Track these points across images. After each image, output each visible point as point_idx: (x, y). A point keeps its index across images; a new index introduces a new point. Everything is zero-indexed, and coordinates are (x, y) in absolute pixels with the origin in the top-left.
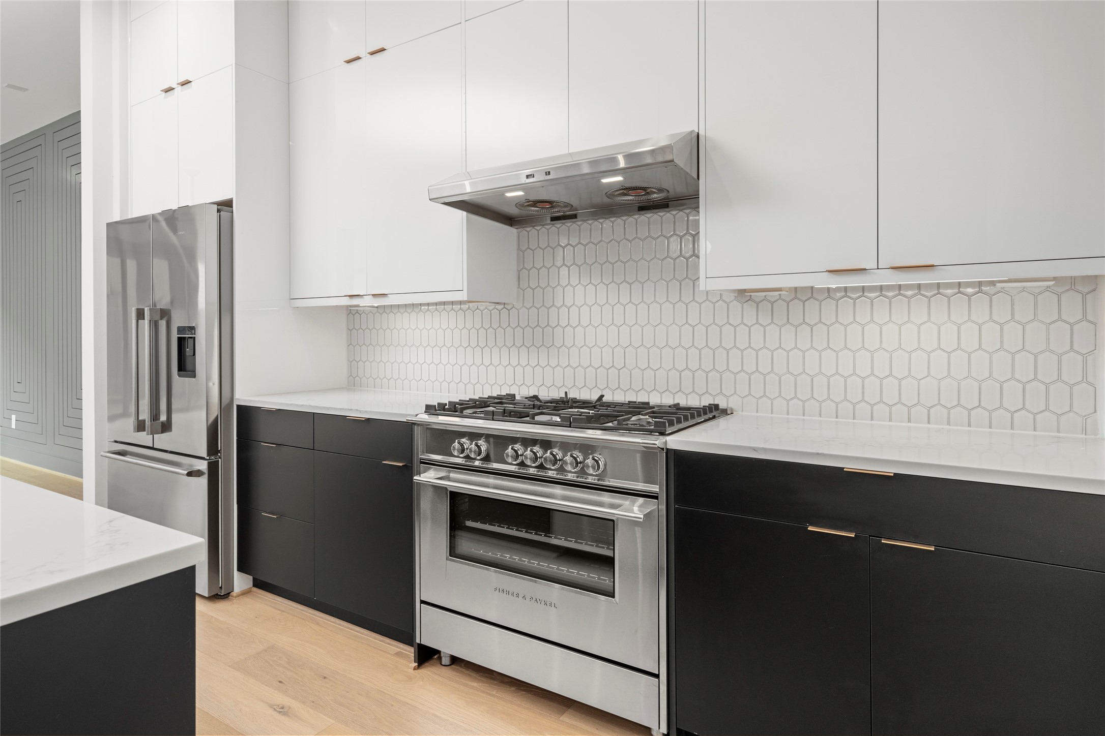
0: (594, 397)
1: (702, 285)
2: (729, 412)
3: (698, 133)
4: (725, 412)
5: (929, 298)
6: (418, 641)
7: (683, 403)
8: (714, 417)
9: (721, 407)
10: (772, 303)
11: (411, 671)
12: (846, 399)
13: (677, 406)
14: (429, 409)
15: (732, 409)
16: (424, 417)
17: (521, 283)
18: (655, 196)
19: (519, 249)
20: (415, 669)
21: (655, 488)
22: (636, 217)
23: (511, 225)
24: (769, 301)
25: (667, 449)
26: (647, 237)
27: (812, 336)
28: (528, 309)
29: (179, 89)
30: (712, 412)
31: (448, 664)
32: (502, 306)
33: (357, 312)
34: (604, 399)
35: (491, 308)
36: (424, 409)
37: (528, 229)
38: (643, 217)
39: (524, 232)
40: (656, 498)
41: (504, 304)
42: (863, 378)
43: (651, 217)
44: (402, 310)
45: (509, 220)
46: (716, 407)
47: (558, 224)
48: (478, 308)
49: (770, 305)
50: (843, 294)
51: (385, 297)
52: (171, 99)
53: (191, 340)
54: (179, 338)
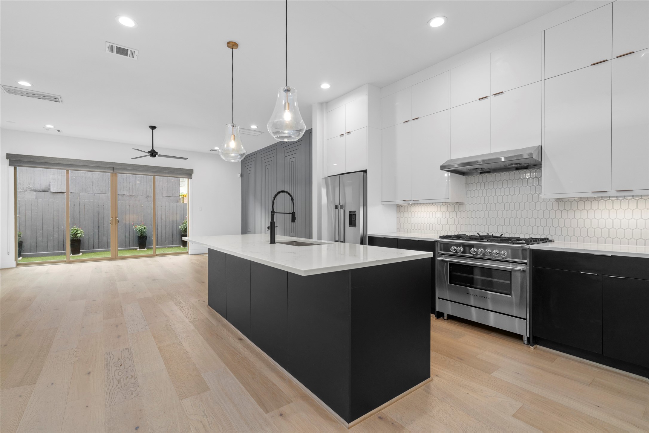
0: (499, 235)
1: (542, 196)
2: (552, 241)
3: (541, 146)
4: (551, 241)
5: (637, 200)
6: (437, 310)
7: (533, 237)
8: (546, 242)
9: (549, 239)
10: (571, 202)
11: (435, 320)
12: (602, 236)
13: (532, 238)
14: (441, 237)
15: (554, 240)
16: (439, 239)
17: (467, 195)
18: (523, 165)
19: (466, 183)
20: (436, 319)
21: (526, 261)
22: (515, 171)
23: (464, 175)
24: (570, 201)
25: (530, 249)
26: (519, 179)
27: (588, 214)
28: (470, 205)
29: (346, 135)
30: (546, 240)
31: (446, 319)
32: (459, 204)
33: (401, 206)
34: (503, 236)
35: (455, 204)
36: (439, 237)
37: (470, 176)
38: (517, 172)
39: (468, 177)
40: (526, 264)
41: (460, 203)
42: (609, 229)
43: (521, 171)
44: (419, 205)
45: (463, 173)
46: (548, 239)
47: (482, 175)
48: (449, 204)
49: (570, 203)
50: (601, 198)
51: (418, 201)
52: (343, 138)
53: (355, 215)
54: (350, 215)
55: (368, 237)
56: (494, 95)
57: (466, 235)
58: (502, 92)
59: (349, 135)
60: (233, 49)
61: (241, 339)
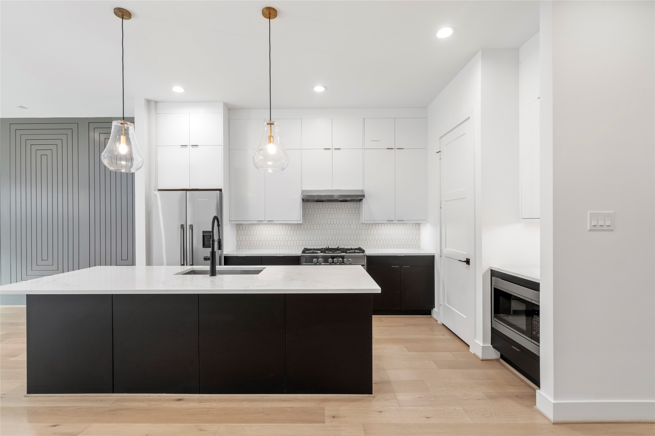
17: (305, 217)
19: (304, 208)
25: (366, 256)
28: (307, 225)
33: (240, 225)
51: (272, 222)
52: (184, 149)
53: (210, 236)
54: (203, 235)
55: (225, 257)
56: (335, 149)
57: (308, 248)
58: (340, 149)
59: (195, 149)
60: (123, 18)
61: (179, 400)
